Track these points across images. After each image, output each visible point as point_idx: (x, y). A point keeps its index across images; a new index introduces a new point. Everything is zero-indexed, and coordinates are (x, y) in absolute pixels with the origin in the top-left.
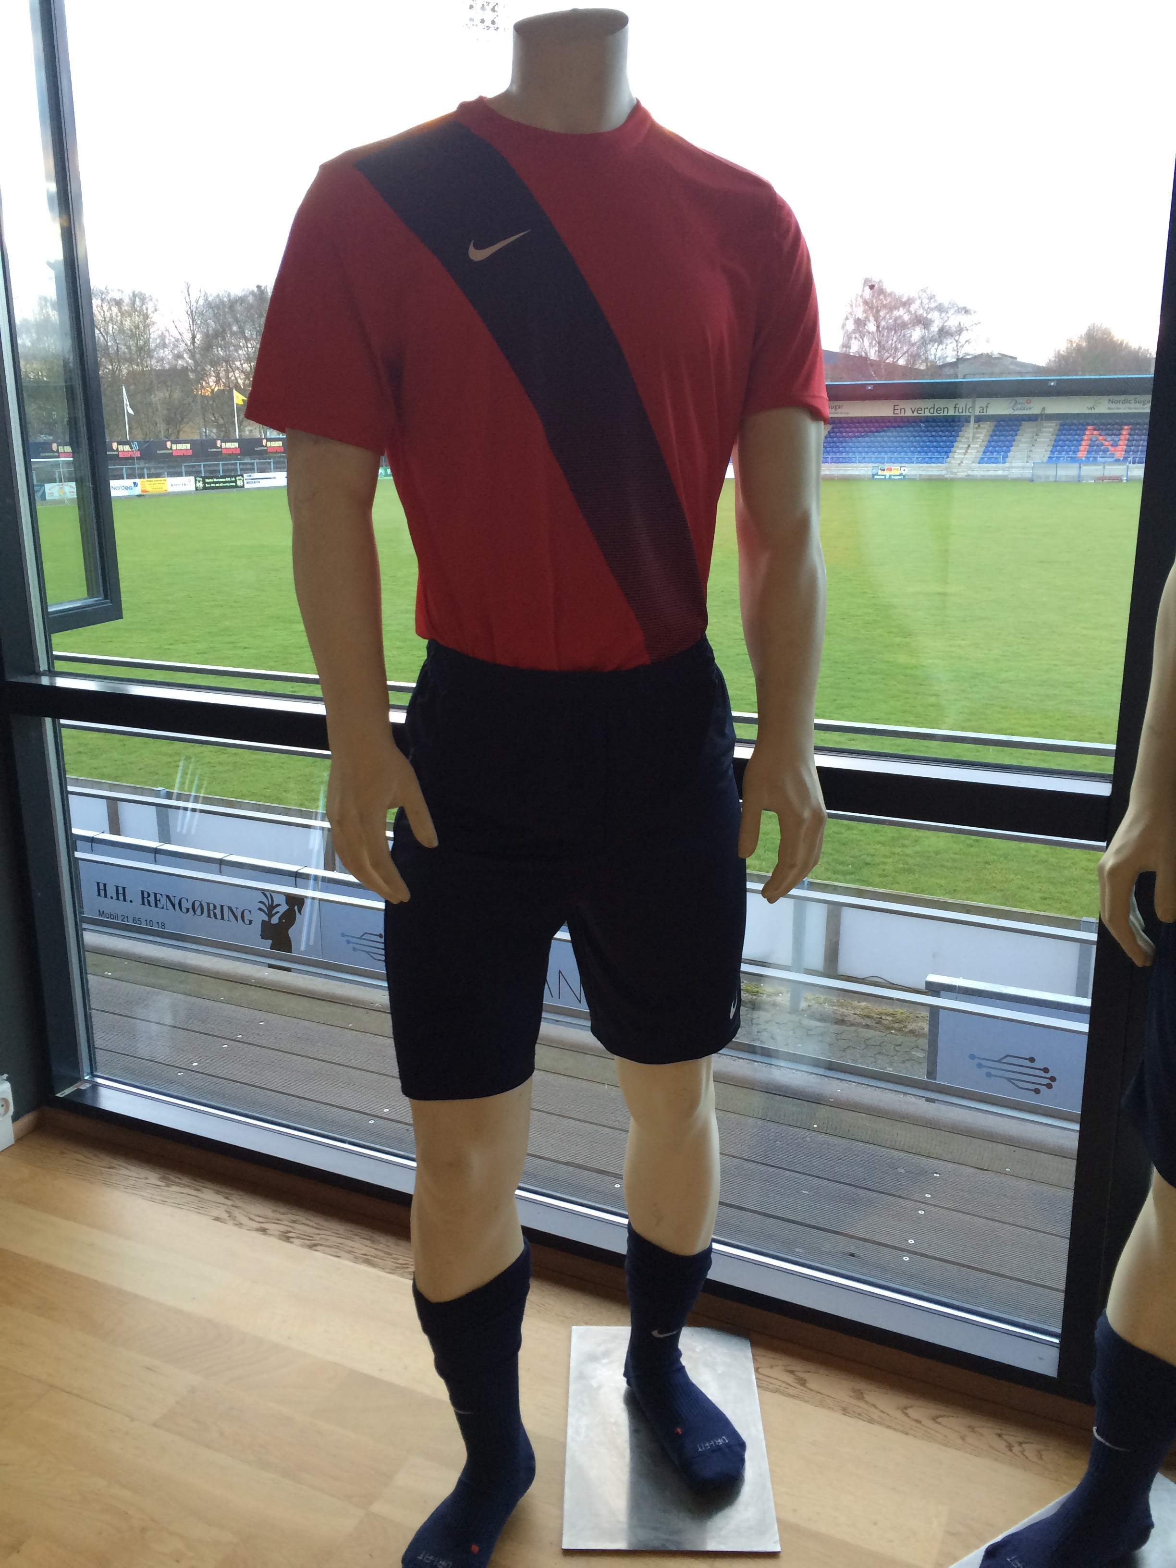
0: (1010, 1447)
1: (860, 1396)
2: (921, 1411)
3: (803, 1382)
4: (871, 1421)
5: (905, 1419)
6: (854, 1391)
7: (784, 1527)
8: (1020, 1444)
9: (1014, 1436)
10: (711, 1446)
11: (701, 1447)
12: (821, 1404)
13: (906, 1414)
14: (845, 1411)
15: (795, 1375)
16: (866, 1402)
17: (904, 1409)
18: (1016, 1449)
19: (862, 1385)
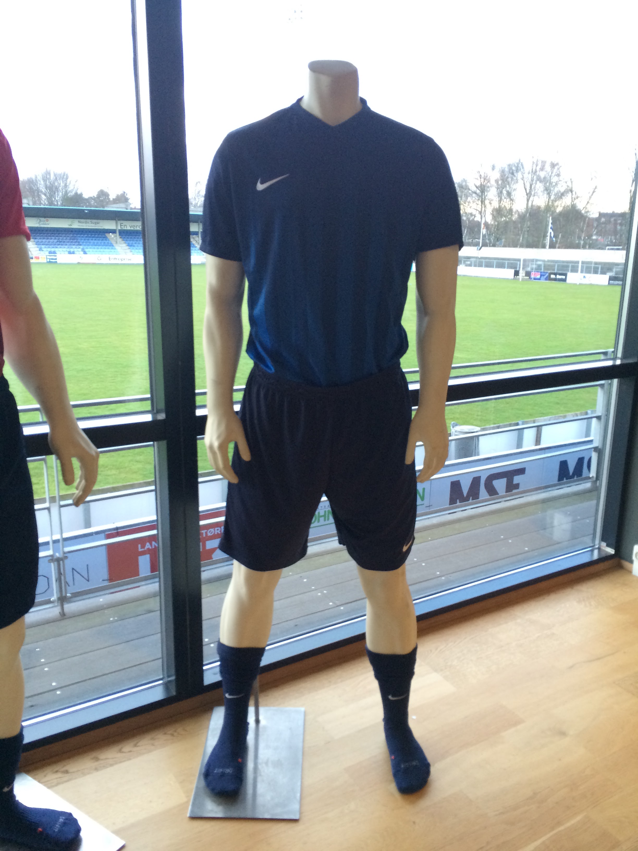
0: (172, 735)
1: (97, 759)
2: (127, 747)
3: (67, 772)
4: (112, 765)
5: (124, 754)
6: (92, 759)
7: (117, 832)
8: (175, 731)
9: (170, 730)
10: (59, 825)
11: (56, 829)
12: (84, 774)
13: (123, 752)
14: (96, 769)
15: (60, 772)
16: (102, 760)
17: (120, 751)
18: (175, 734)
19: (94, 754)
